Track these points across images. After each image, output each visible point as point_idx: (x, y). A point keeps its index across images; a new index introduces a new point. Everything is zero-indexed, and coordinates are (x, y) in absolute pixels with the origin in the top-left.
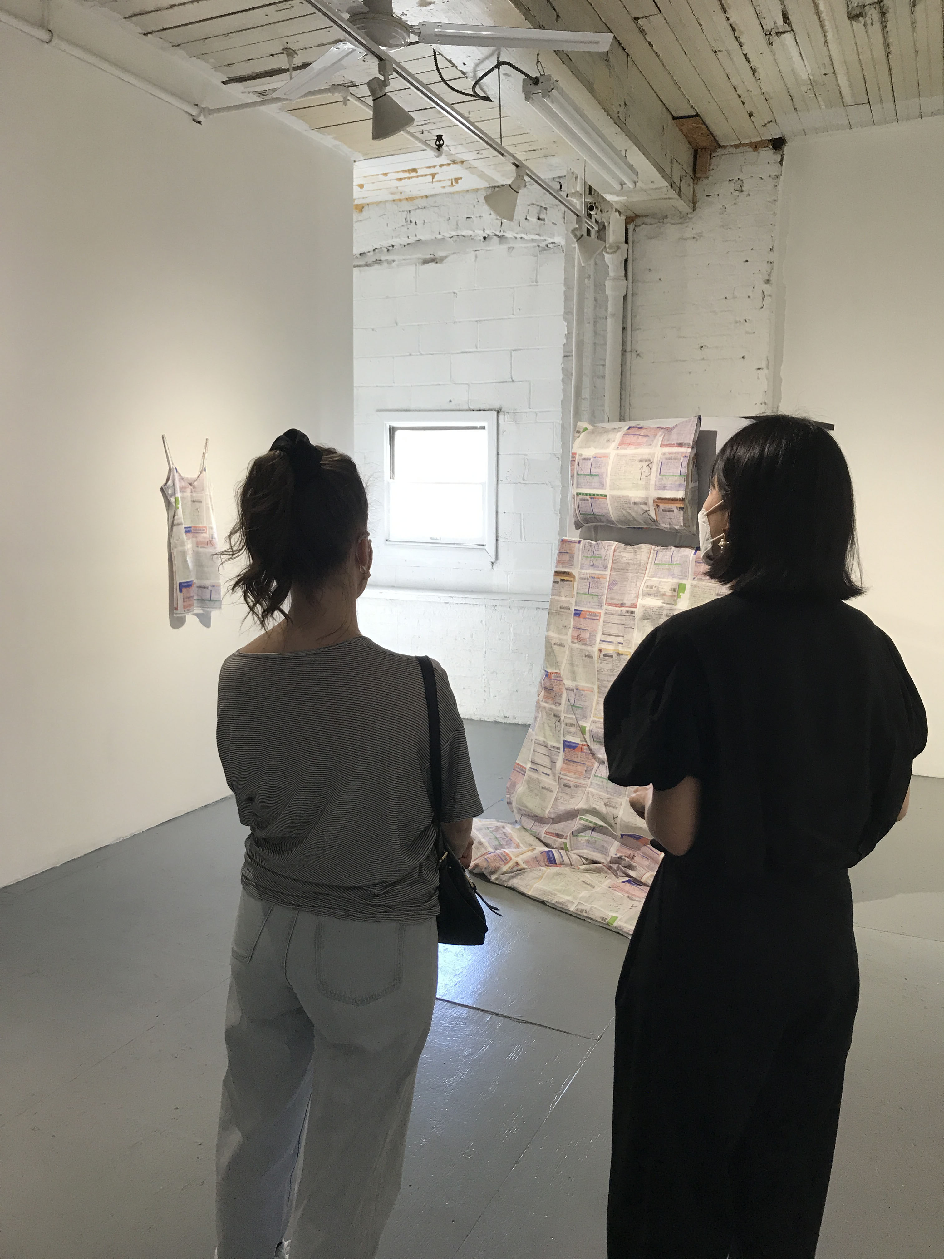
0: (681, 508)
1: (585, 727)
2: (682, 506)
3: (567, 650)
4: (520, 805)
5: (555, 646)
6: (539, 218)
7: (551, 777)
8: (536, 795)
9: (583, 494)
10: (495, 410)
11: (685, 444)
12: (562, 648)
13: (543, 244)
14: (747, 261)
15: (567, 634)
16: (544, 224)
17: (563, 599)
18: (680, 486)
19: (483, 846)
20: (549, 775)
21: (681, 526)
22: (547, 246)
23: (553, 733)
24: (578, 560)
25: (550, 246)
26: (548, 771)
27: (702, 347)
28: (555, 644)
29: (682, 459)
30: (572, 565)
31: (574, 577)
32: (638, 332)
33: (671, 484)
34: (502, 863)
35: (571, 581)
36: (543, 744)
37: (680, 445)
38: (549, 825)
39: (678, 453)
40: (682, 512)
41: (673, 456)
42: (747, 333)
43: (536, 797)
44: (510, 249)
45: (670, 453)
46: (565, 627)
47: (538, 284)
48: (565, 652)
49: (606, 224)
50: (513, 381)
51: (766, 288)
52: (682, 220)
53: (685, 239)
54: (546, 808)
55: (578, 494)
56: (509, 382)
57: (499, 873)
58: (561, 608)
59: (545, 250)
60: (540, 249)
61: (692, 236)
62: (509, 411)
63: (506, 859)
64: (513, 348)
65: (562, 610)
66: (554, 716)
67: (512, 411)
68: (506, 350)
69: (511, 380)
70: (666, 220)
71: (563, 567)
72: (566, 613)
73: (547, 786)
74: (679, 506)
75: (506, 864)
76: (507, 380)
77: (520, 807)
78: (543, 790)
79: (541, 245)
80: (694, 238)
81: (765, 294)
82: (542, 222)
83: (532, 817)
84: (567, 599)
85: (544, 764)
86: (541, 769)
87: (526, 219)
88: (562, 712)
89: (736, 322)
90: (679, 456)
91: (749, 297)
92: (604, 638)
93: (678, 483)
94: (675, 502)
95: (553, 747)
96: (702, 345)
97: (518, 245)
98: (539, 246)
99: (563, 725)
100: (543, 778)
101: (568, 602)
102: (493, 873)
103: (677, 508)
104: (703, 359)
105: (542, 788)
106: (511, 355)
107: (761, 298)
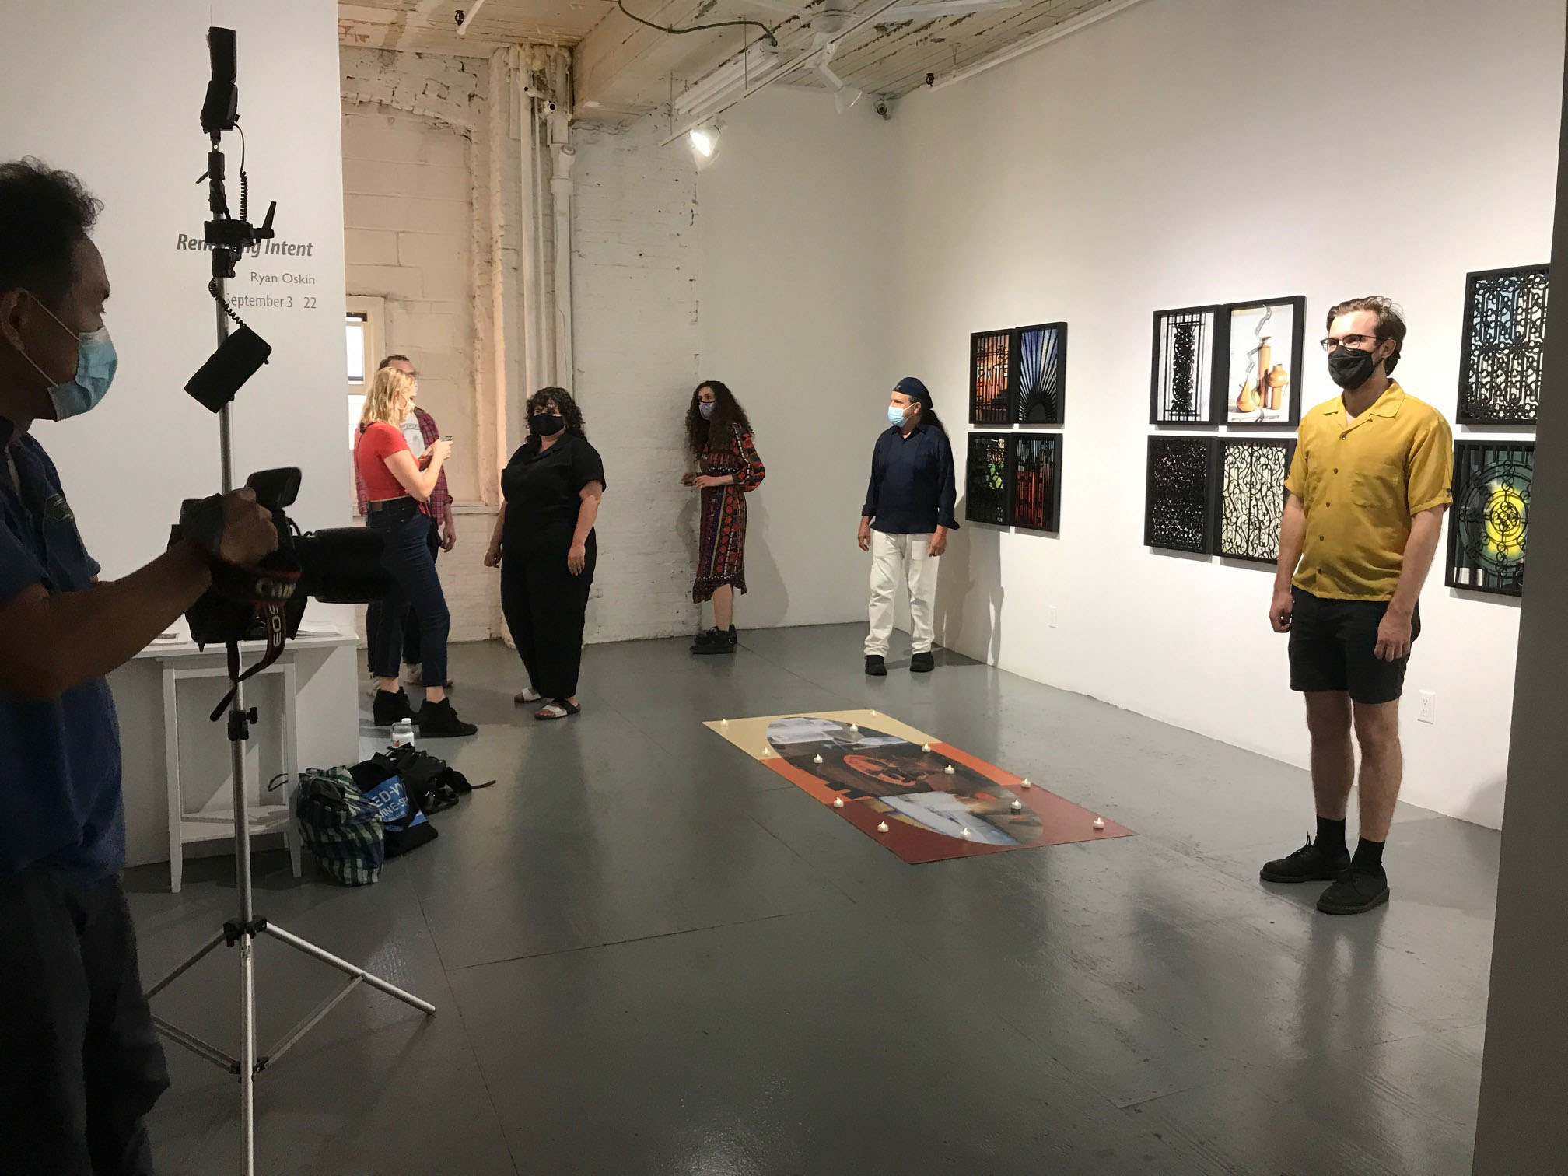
6: (438, 96)
10: (382, 296)
13: (432, 122)
14: (677, 180)
16: (446, 103)
22: (436, 125)
25: (441, 126)
27: (641, 255)
32: (580, 233)
42: (681, 246)
44: (391, 121)
47: (428, 163)
49: (550, 122)
50: (400, 266)
51: (693, 207)
52: (616, 132)
53: (622, 150)
56: (395, 266)
59: (430, 127)
60: (427, 126)
61: (628, 148)
62: (398, 298)
64: (399, 230)
67: (403, 299)
68: (392, 231)
69: (397, 264)
70: (602, 129)
76: (394, 264)
79: (428, 122)
80: (630, 150)
81: (694, 212)
82: (443, 101)
87: (424, 93)
89: (670, 235)
91: (681, 214)
96: (641, 253)
97: (402, 117)
98: (426, 123)
104: (643, 266)
106: (397, 236)
107: (691, 216)
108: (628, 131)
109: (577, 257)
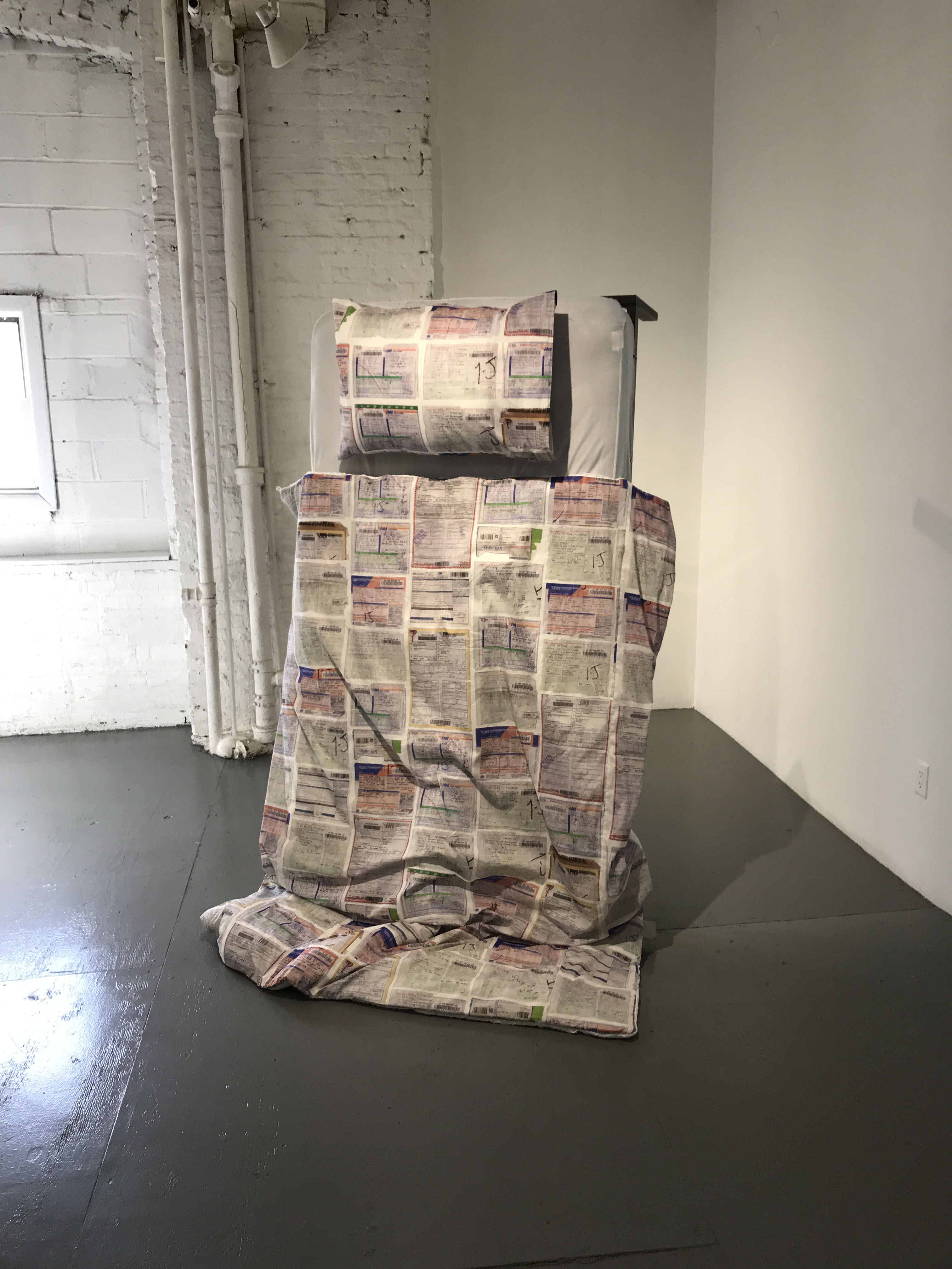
0: (545, 424)
1: (399, 742)
2: (548, 420)
3: (345, 634)
4: (292, 867)
5: (323, 632)
6: (80, 16)
7: (337, 816)
8: (318, 847)
9: (371, 406)
10: (34, 295)
11: (544, 331)
12: (336, 633)
13: (84, 57)
14: (399, 111)
15: (341, 612)
16: (91, 25)
17: (329, 562)
18: (543, 391)
19: (272, 946)
20: (333, 816)
21: (546, 449)
22: (91, 61)
23: (332, 755)
24: (349, 505)
25: (96, 61)
26: (331, 811)
27: (349, 220)
28: (322, 629)
29: (543, 353)
30: (338, 513)
31: (345, 529)
32: (262, 193)
33: (530, 389)
34: (323, 967)
35: (340, 535)
36: (313, 772)
37: (537, 332)
38: (348, 887)
39: (536, 344)
40: (547, 429)
41: (528, 348)
42: (405, 205)
43: (319, 851)
45: (524, 344)
46: (337, 602)
47: (83, 114)
48: (341, 639)
49: (207, 33)
50: (57, 254)
51: (424, 148)
53: (318, 71)
54: (343, 864)
55: (359, 407)
56: (51, 254)
57: (322, 983)
58: (325, 575)
59: (85, 65)
60: (80, 63)
61: (325, 68)
62: (57, 297)
63: (329, 960)
64: (51, 206)
65: (329, 579)
66: (331, 730)
67: (61, 297)
68: (42, 208)
69: (53, 252)
71: (319, 515)
72: (336, 582)
73: (334, 832)
74: (543, 420)
75: (329, 967)
76: (49, 252)
77: (290, 869)
78: (328, 839)
79: (80, 58)
80: (328, 70)
81: (424, 157)
82: (87, 22)
83: (314, 879)
84: (335, 562)
85: (322, 801)
86: (318, 809)
87: (61, 14)
88: (349, 725)
89: (390, 191)
90: (537, 348)
91: (405, 158)
92: (415, 613)
93: (540, 387)
94: (537, 415)
95: (337, 775)
96: (349, 217)
97: (44, 53)
98: (77, 59)
99: (351, 743)
100: (328, 822)
101: (337, 567)
102: (312, 985)
103: (540, 423)
104: (352, 236)
105: (328, 836)
106: (50, 215)
107: (419, 162)
108: (327, 43)
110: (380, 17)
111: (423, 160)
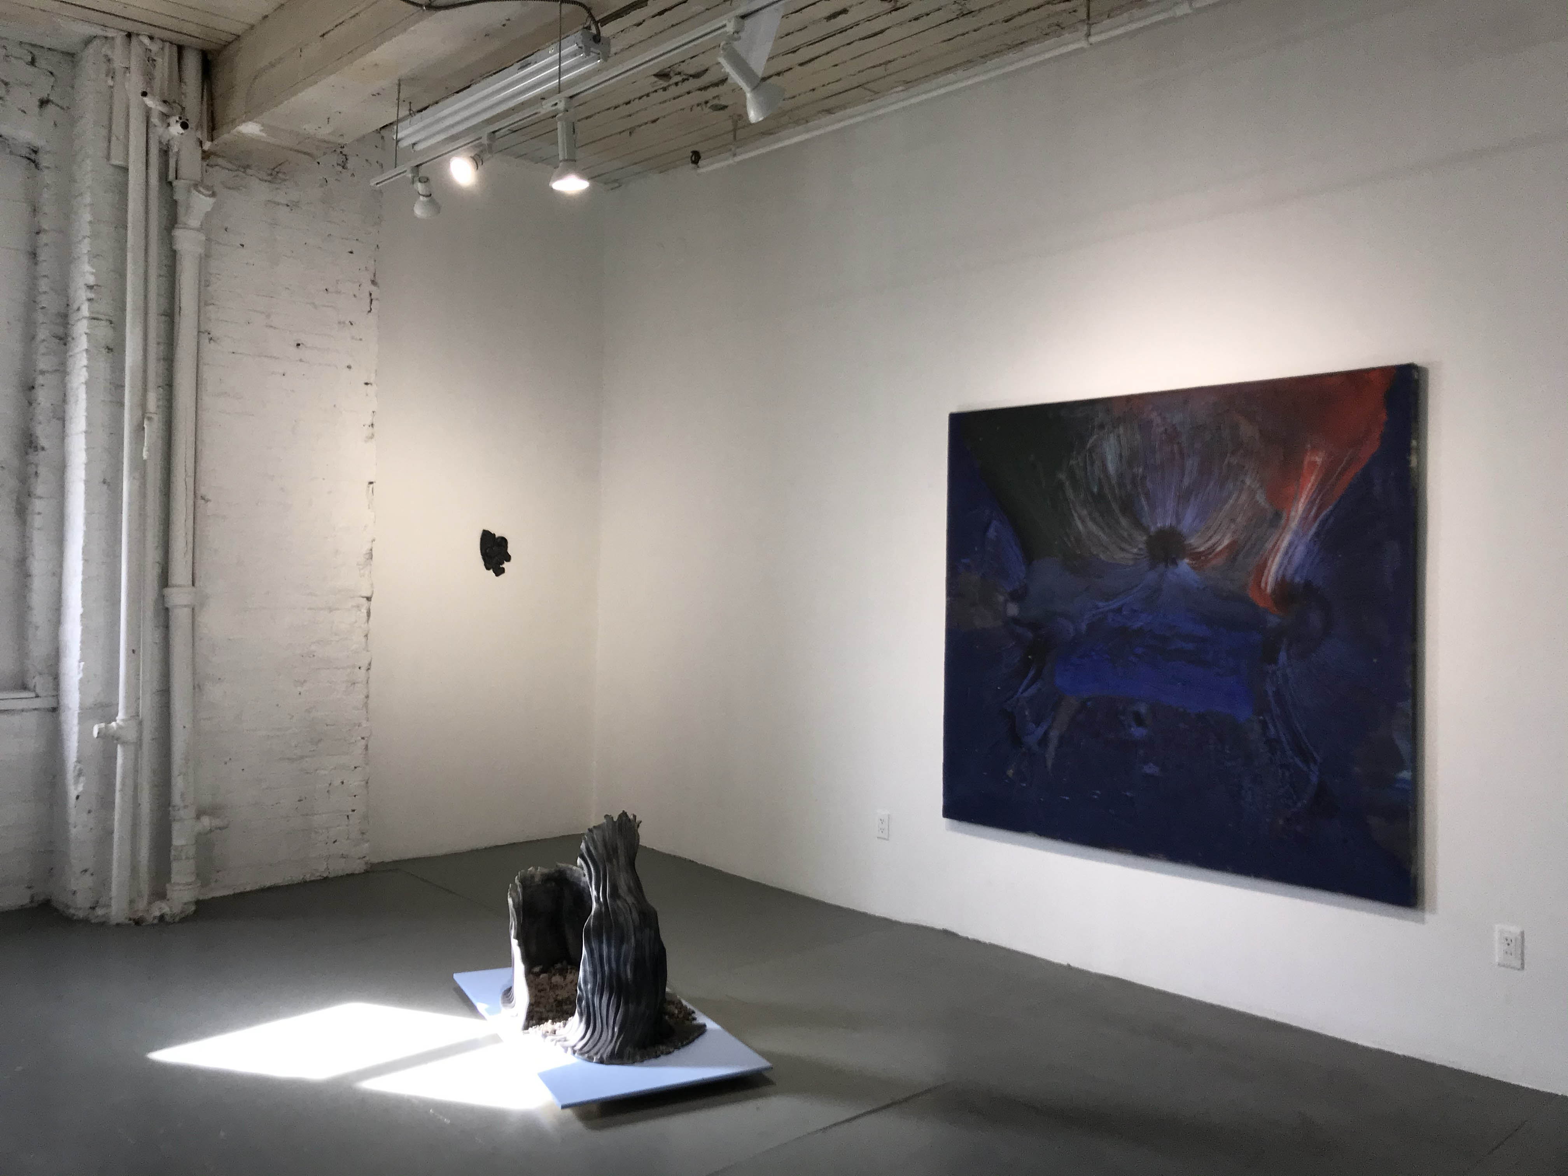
14: (351, 252)
27: (298, 345)
32: (211, 307)
42: (353, 338)
49: (175, 150)
51: (373, 288)
52: (269, 178)
53: (278, 204)
61: (285, 202)
70: (249, 171)
80: (288, 206)
81: (373, 297)
89: (340, 323)
91: (354, 296)
96: (299, 342)
104: (301, 360)
107: (369, 301)
108: (285, 180)
109: (207, 341)
110: (340, 168)
111: (372, 300)
